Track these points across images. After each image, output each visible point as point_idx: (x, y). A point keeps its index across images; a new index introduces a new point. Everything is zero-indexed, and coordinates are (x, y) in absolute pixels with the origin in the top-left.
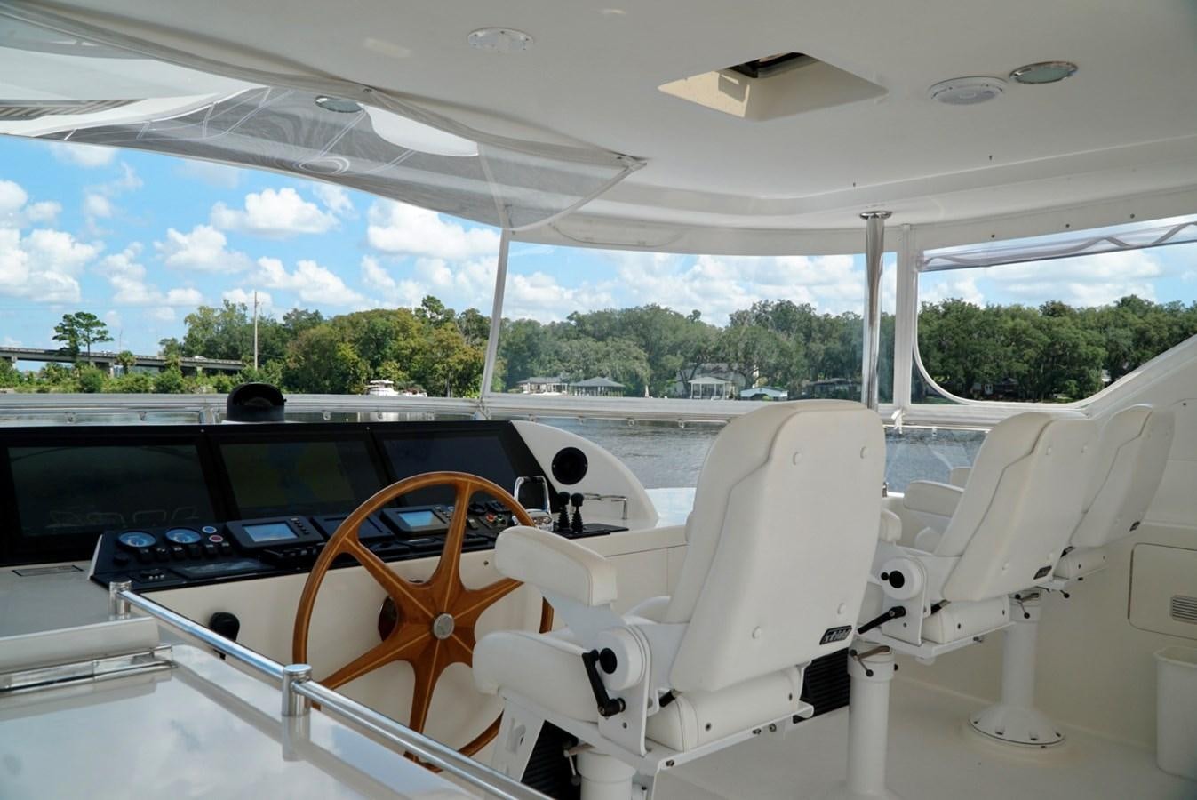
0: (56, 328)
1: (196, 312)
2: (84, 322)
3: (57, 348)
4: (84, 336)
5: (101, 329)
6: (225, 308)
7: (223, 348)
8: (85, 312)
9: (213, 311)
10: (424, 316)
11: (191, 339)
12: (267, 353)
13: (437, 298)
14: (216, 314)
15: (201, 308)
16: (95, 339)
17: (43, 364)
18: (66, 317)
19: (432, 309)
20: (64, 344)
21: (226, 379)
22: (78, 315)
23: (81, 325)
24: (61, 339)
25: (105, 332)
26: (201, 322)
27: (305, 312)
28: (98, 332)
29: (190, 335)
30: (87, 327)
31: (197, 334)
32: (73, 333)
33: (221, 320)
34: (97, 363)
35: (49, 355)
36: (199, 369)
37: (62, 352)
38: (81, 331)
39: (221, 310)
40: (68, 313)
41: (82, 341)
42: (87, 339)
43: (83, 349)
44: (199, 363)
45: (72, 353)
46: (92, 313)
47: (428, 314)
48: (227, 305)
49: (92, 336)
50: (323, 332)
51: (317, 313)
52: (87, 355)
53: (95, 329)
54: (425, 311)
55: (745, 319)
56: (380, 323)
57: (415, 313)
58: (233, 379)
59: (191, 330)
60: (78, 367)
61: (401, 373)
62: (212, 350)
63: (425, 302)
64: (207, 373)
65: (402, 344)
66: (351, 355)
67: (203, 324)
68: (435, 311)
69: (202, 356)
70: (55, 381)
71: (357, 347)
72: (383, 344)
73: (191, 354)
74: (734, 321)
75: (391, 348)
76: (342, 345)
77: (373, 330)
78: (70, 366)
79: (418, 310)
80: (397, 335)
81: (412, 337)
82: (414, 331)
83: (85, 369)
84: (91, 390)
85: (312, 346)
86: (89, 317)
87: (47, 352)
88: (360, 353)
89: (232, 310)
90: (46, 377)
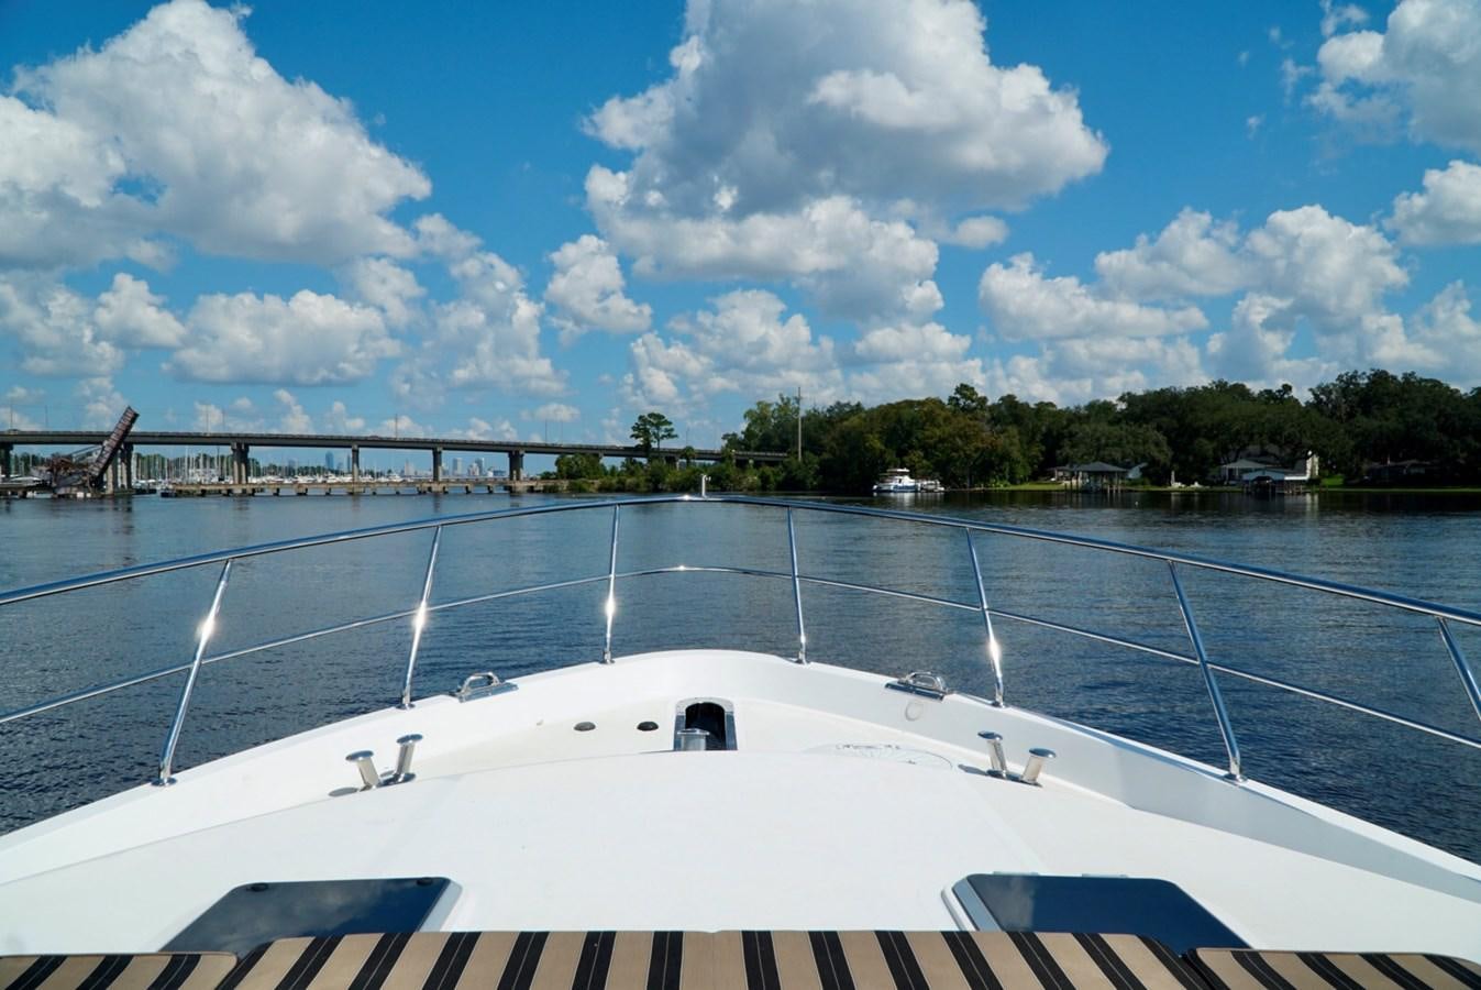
0: (634, 428)
1: (755, 408)
2: (655, 422)
3: (633, 446)
4: (654, 434)
5: (668, 427)
6: (780, 402)
7: (776, 441)
8: (656, 412)
9: (769, 405)
10: (958, 404)
11: (748, 433)
12: (812, 445)
13: (971, 385)
14: (772, 409)
15: (759, 403)
16: (664, 436)
17: (623, 459)
18: (641, 418)
19: (964, 396)
20: (639, 442)
21: (768, 470)
22: (651, 415)
23: (653, 424)
24: (637, 437)
25: (672, 430)
26: (758, 417)
27: (848, 404)
28: (666, 430)
29: (748, 429)
30: (657, 426)
31: (755, 429)
32: (646, 431)
33: (776, 415)
34: (666, 458)
35: (628, 452)
36: (751, 461)
37: (637, 448)
38: (652, 430)
39: (777, 404)
40: (642, 414)
41: (653, 438)
42: (656, 436)
43: (654, 445)
44: (750, 457)
45: (645, 450)
46: (661, 413)
47: (962, 402)
48: (782, 399)
49: (661, 433)
50: (854, 424)
51: (858, 405)
52: (658, 451)
53: (663, 427)
54: (957, 399)
55: (1330, 392)
56: (906, 414)
57: (946, 402)
58: (775, 469)
59: (750, 425)
60: (649, 461)
61: (924, 462)
62: (766, 443)
63: (958, 391)
64: (757, 465)
65: (927, 433)
66: (878, 445)
67: (761, 419)
68: (969, 398)
69: (757, 449)
70: (632, 474)
71: (885, 438)
72: (909, 434)
73: (748, 448)
74: (1316, 396)
75: (917, 438)
76: (871, 436)
77: (899, 421)
78: (644, 461)
79: (951, 399)
80: (924, 424)
81: (939, 426)
82: (940, 420)
83: (656, 462)
84: (657, 482)
85: (845, 437)
86: (659, 417)
87: (626, 449)
88: (888, 443)
89: (787, 404)
90: (625, 469)
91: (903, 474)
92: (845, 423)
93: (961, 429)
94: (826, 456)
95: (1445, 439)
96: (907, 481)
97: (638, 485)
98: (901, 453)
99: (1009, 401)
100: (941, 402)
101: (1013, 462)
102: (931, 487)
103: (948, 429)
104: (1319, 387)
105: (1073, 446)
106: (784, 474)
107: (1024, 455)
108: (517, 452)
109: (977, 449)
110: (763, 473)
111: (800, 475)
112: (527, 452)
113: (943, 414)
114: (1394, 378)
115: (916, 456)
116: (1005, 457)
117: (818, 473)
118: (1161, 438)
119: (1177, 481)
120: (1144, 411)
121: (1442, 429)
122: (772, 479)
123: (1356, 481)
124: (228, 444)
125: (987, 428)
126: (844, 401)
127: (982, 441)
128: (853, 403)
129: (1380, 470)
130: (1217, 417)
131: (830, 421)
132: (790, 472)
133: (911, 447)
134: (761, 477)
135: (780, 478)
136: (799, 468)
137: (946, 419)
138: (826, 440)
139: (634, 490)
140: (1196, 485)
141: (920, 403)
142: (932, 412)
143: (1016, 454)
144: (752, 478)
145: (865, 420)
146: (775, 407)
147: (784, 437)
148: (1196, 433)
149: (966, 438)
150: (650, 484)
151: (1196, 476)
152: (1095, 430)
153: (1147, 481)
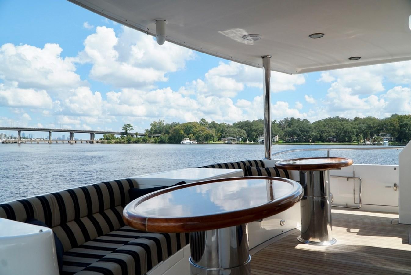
0: (123, 128)
1: (153, 123)
2: (128, 126)
3: (123, 132)
4: (128, 129)
5: (132, 127)
6: (159, 122)
7: (158, 131)
8: (129, 124)
9: (157, 122)
10: (201, 123)
11: (151, 129)
12: (167, 132)
13: (205, 119)
15: (154, 122)
16: (130, 130)
17: (120, 135)
18: (125, 125)
19: (203, 121)
20: (124, 131)
21: (156, 138)
22: (127, 125)
23: (128, 127)
24: (124, 130)
25: (133, 128)
26: (154, 125)
27: (176, 123)
28: (131, 128)
29: (151, 128)
30: (129, 127)
31: (153, 128)
32: (126, 128)
33: (158, 125)
34: (131, 135)
35: (122, 134)
36: (152, 136)
37: (124, 133)
38: (128, 128)
40: (125, 124)
41: (128, 130)
42: (129, 130)
43: (128, 132)
44: (152, 135)
45: (126, 133)
46: (130, 124)
47: (202, 123)
48: (160, 121)
49: (130, 129)
50: (177, 127)
51: (178, 123)
52: (129, 133)
53: (130, 128)
54: (201, 122)
55: (283, 122)
56: (189, 125)
57: (199, 123)
58: (158, 138)
59: (152, 127)
60: (127, 136)
61: (193, 137)
62: (156, 132)
63: (201, 120)
64: (154, 137)
65: (194, 130)
66: (183, 132)
67: (154, 126)
68: (204, 122)
69: (153, 133)
70: (123, 139)
71: (184, 131)
72: (190, 130)
73: (151, 133)
74: (280, 122)
75: (192, 131)
76: (181, 130)
77: (188, 127)
78: (126, 136)
79: (200, 122)
80: (193, 128)
81: (197, 128)
82: (197, 127)
83: (128, 136)
84: (129, 141)
85: (175, 130)
87: (121, 133)
89: (161, 122)
90: (121, 138)
91: (187, 139)
92: (175, 127)
93: (202, 129)
94: (170, 135)
95: (300, 133)
96: (189, 141)
97: (124, 142)
98: (188, 135)
99: (213, 123)
100: (197, 123)
101: (213, 137)
102: (194, 142)
103: (198, 129)
104: (281, 121)
105: (226, 133)
106: (160, 139)
107: (216, 135)
108: (93, 133)
109: (205, 134)
110: (155, 139)
111: (164, 139)
112: (96, 133)
113: (198, 125)
114: (295, 119)
115: (191, 135)
116: (211, 136)
117: (168, 139)
118: (245, 132)
119: (248, 141)
120: (242, 126)
121: (300, 131)
122: (157, 140)
123: (285, 142)
124: (17, 130)
125: (207, 129)
126: (175, 122)
127: (206, 132)
128: (177, 122)
129: (290, 139)
130: (257, 127)
131: (171, 127)
132: (162, 139)
133: (190, 133)
134: (154, 140)
135: (159, 140)
136: (164, 138)
137: (198, 127)
138: (170, 131)
139: (123, 143)
140: (252, 142)
141: (192, 123)
142: (195, 125)
143: (214, 135)
144: (153, 140)
145: (179, 126)
146: (158, 123)
147: (160, 130)
148: (253, 131)
149: (202, 131)
150: (128, 141)
151: (252, 140)
152: (230, 130)
153: (242, 141)
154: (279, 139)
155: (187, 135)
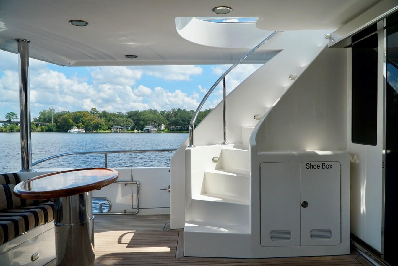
0: (6, 116)
1: (42, 111)
2: (12, 114)
3: (6, 120)
5: (16, 116)
6: (49, 110)
7: (48, 120)
8: (12, 112)
9: (46, 111)
11: (40, 118)
12: (56, 121)
13: (95, 108)
14: (47, 112)
16: (15, 118)
17: (3, 124)
18: (8, 113)
20: (8, 119)
21: (43, 127)
22: (11, 113)
23: (11, 115)
24: (7, 118)
25: (17, 117)
26: (43, 114)
27: (66, 111)
28: (15, 117)
29: (40, 117)
30: (13, 115)
32: (9, 117)
33: (48, 113)
34: (16, 124)
36: (40, 125)
37: (7, 121)
38: (11, 116)
39: (48, 110)
41: (11, 118)
42: (12, 118)
43: (12, 120)
44: (40, 124)
45: (9, 121)
47: (93, 112)
48: (50, 109)
49: (14, 117)
50: (66, 116)
51: (69, 112)
52: (13, 122)
53: (14, 116)
54: (92, 111)
55: (171, 112)
56: (78, 114)
57: (89, 112)
58: (45, 127)
59: (41, 116)
60: (10, 124)
61: (83, 125)
62: (45, 120)
63: (92, 109)
64: (41, 126)
65: (83, 119)
66: (71, 121)
67: (44, 114)
68: (94, 111)
69: (42, 122)
70: (5, 127)
71: (73, 120)
72: (79, 119)
73: (40, 121)
75: (81, 120)
76: (70, 119)
77: (77, 116)
78: (9, 124)
79: (90, 111)
80: (83, 117)
81: (86, 117)
82: (87, 116)
83: (12, 125)
84: (12, 130)
85: (64, 119)
86: (13, 113)
87: (4, 121)
88: (73, 121)
89: (51, 111)
90: (3, 126)
91: (75, 128)
92: (64, 116)
93: (91, 118)
94: (58, 124)
96: (76, 130)
97: (6, 130)
99: (104, 112)
100: (88, 112)
101: (103, 126)
102: (82, 131)
103: (88, 118)
105: (114, 122)
106: (47, 128)
107: (106, 124)
109: (94, 123)
110: (42, 128)
111: (52, 128)
113: (88, 114)
114: (181, 110)
115: (80, 124)
116: (100, 125)
117: (56, 128)
118: (132, 121)
119: (136, 130)
120: (131, 115)
121: (182, 121)
122: (44, 129)
123: (169, 130)
125: (97, 118)
126: (65, 111)
127: (95, 121)
129: (174, 128)
130: (145, 117)
131: (61, 115)
132: (49, 127)
133: (80, 122)
134: (41, 129)
135: (46, 129)
136: (51, 126)
138: (59, 120)
139: (5, 132)
140: (140, 131)
141: (82, 112)
142: (85, 114)
143: (103, 124)
144: (39, 129)
145: (68, 115)
146: (48, 111)
147: (50, 119)
148: (141, 120)
149: (91, 120)
150: (10, 130)
151: (140, 129)
152: (118, 119)
153: (131, 130)
154: (165, 128)
155: (76, 124)
